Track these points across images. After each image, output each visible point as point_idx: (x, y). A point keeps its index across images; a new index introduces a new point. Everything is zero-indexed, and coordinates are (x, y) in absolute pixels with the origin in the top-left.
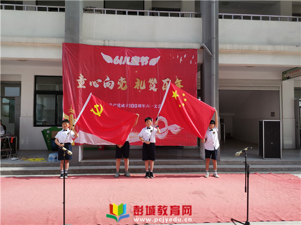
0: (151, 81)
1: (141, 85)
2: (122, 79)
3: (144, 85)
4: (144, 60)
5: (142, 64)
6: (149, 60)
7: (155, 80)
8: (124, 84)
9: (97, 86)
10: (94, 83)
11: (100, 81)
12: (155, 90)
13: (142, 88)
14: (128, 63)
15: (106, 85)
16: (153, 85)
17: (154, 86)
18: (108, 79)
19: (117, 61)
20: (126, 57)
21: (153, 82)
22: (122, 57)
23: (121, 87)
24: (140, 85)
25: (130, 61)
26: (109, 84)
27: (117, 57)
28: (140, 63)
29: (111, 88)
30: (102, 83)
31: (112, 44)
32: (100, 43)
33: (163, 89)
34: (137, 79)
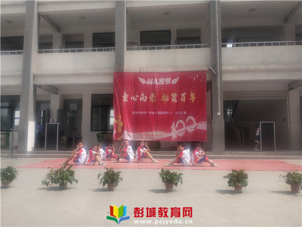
0: (172, 95)
1: (166, 98)
2: (152, 94)
7: (176, 94)
8: (154, 98)
9: (135, 100)
11: (137, 96)
12: (176, 101)
15: (141, 99)
16: (174, 98)
18: (143, 95)
23: (152, 100)
30: (139, 98)
31: (145, 71)
32: (138, 71)
33: (182, 100)
34: (163, 94)
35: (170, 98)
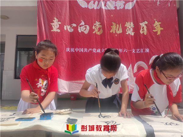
0: (127, 25)
1: (117, 29)
2: (97, 24)
3: (121, 29)
4: (120, 4)
5: (118, 9)
6: (125, 4)
9: (71, 30)
10: (69, 27)
12: (132, 34)
14: (104, 8)
15: (80, 30)
16: (130, 29)
19: (92, 5)
20: (101, 2)
21: (130, 26)
23: (96, 31)
25: (105, 5)
27: (92, 2)
28: (116, 7)
29: (86, 32)
30: (77, 28)
33: (141, 32)
34: (113, 23)
35: (124, 29)
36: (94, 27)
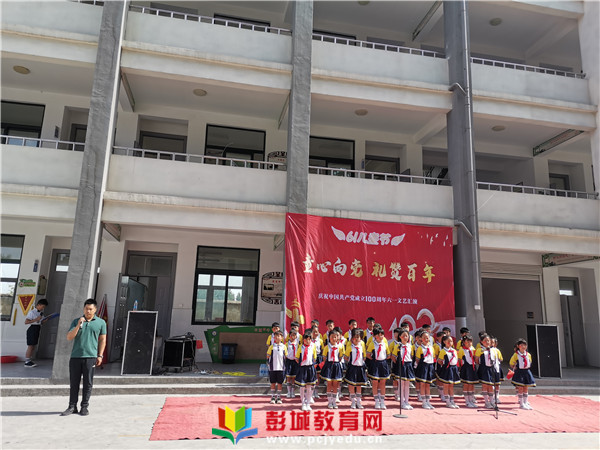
0: (392, 266)
2: (356, 262)
3: (385, 272)
4: (385, 238)
5: (382, 244)
6: (391, 239)
7: (399, 265)
8: (359, 269)
9: (325, 270)
10: (322, 265)
11: (329, 263)
12: (399, 278)
13: (382, 276)
14: (365, 242)
15: (336, 270)
17: (398, 273)
18: (339, 261)
19: (351, 238)
20: (362, 234)
21: (396, 267)
22: (357, 233)
23: (355, 272)
24: (379, 272)
25: (367, 238)
26: (340, 269)
27: (351, 232)
28: (380, 242)
29: (343, 273)
30: (332, 267)
31: (344, 215)
32: (330, 214)
33: (409, 278)
34: (376, 263)
35: (389, 271)
36: (352, 267)
